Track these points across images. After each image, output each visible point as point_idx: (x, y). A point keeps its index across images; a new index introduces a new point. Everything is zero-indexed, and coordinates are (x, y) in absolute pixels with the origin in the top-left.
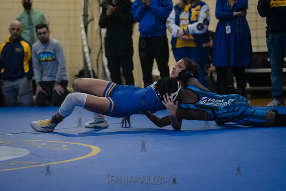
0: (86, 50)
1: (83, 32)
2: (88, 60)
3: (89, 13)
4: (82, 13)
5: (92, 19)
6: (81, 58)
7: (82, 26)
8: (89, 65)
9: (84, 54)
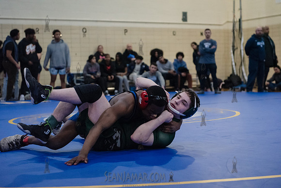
0: (234, 64)
1: (232, 55)
2: (234, 69)
3: (235, 45)
4: (231, 45)
5: (237, 48)
6: (231, 68)
7: (232, 51)
8: (235, 71)
9: (232, 66)
